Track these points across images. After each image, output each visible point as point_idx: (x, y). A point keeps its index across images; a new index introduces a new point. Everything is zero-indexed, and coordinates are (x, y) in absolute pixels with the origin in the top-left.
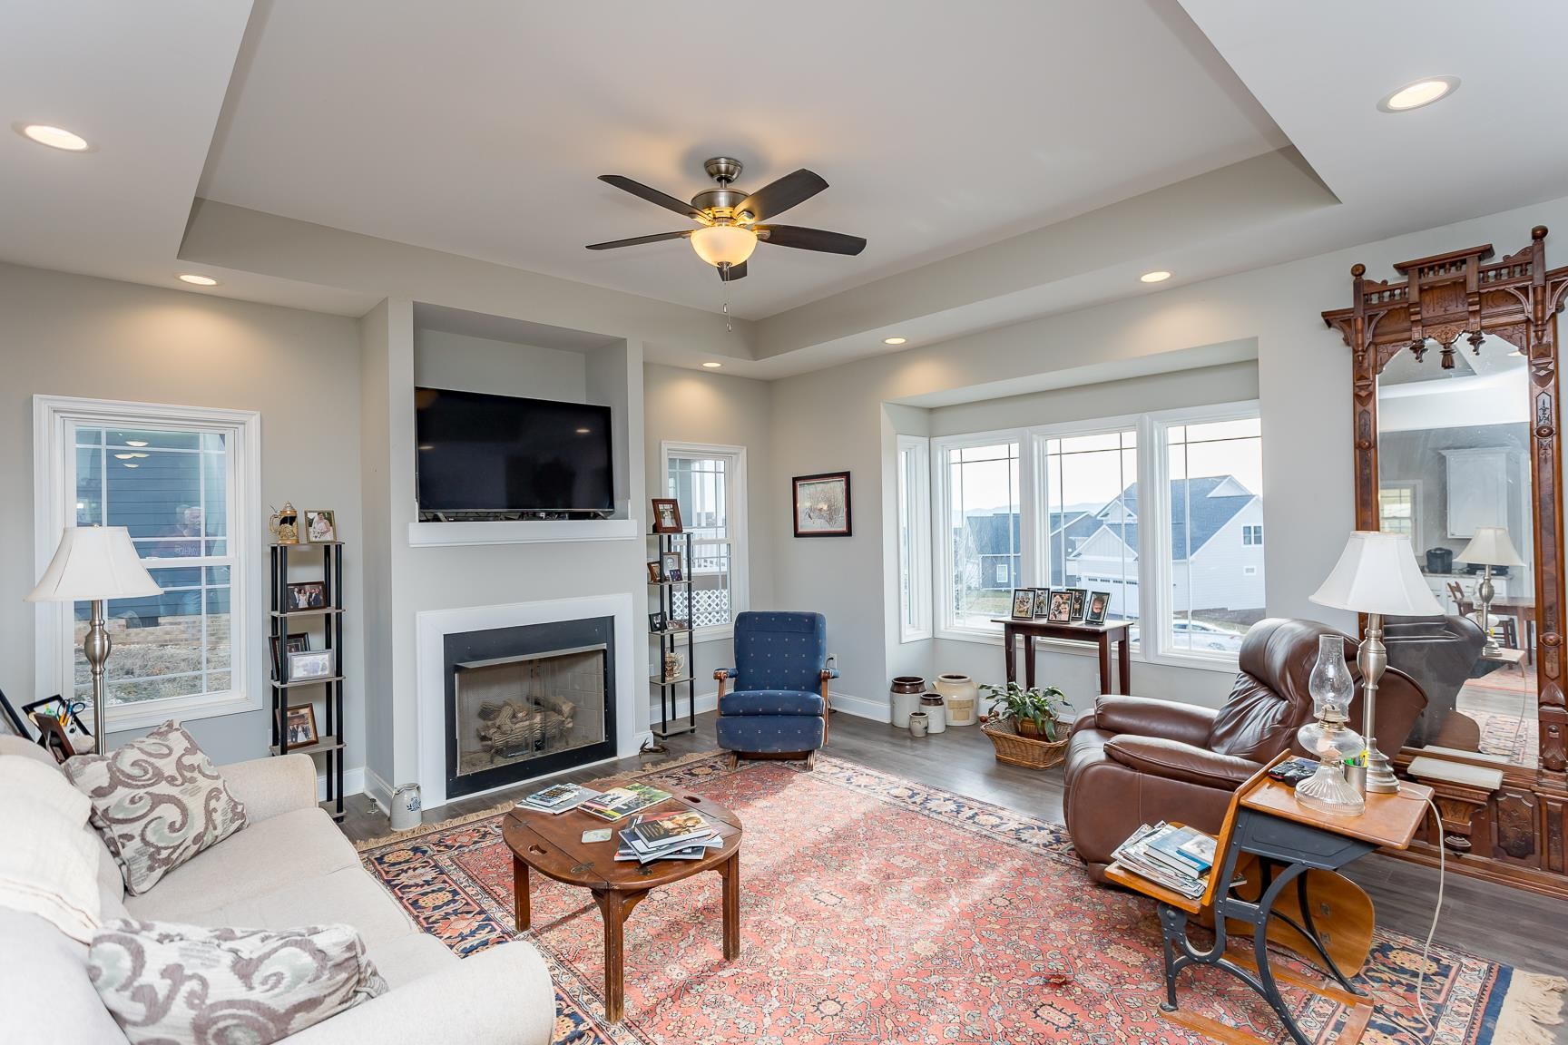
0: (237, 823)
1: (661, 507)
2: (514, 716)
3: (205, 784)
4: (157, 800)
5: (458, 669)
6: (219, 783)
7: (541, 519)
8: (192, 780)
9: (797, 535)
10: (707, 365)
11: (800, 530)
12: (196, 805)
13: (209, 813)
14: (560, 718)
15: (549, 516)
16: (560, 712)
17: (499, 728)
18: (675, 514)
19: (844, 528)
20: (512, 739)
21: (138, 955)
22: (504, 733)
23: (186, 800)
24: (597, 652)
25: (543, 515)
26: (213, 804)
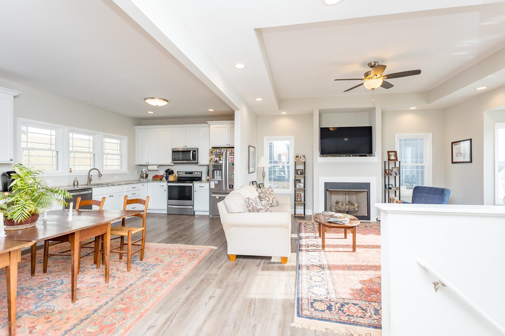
0: (277, 204)
1: (390, 153)
2: (343, 204)
3: (273, 197)
4: (266, 196)
5: (327, 190)
6: (275, 197)
7: (351, 157)
8: (271, 195)
9: (453, 163)
10: (411, 108)
11: (454, 161)
12: (271, 199)
13: (273, 201)
14: (354, 207)
15: (353, 156)
16: (354, 206)
17: (338, 206)
18: (396, 155)
19: (469, 160)
20: (341, 210)
21: (249, 200)
22: (339, 208)
23: (270, 197)
24: (365, 191)
25: (352, 156)
26: (273, 200)
